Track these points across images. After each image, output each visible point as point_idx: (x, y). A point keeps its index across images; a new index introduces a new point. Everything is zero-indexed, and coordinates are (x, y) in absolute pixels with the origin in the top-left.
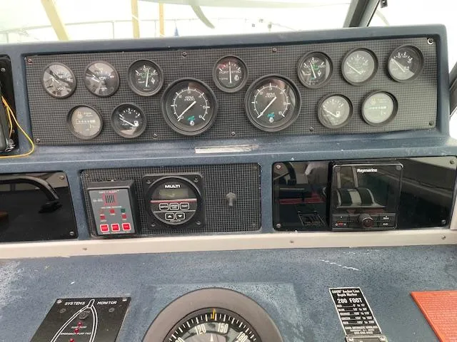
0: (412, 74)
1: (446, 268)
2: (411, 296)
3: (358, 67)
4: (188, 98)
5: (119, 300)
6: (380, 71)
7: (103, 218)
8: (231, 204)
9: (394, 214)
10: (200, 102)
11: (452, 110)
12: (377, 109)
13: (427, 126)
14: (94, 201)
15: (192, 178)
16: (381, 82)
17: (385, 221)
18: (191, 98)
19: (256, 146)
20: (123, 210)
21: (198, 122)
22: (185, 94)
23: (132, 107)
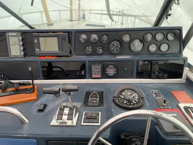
0: (174, 38)
1: (180, 87)
2: (171, 92)
3: (159, 37)
4: (115, 44)
5: (101, 91)
6: (165, 38)
7: (94, 73)
8: (126, 71)
9: (167, 75)
10: (118, 45)
11: (184, 48)
12: (164, 48)
13: (177, 52)
14: (92, 69)
15: (116, 64)
16: (165, 40)
17: (165, 76)
18: (116, 44)
19: (132, 57)
20: (99, 71)
21: (117, 50)
22: (114, 43)
23: (100, 46)
